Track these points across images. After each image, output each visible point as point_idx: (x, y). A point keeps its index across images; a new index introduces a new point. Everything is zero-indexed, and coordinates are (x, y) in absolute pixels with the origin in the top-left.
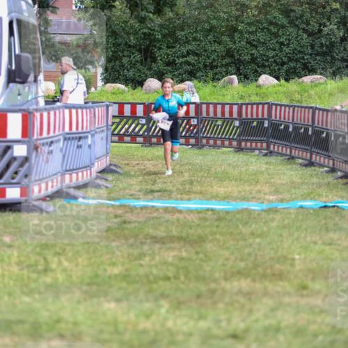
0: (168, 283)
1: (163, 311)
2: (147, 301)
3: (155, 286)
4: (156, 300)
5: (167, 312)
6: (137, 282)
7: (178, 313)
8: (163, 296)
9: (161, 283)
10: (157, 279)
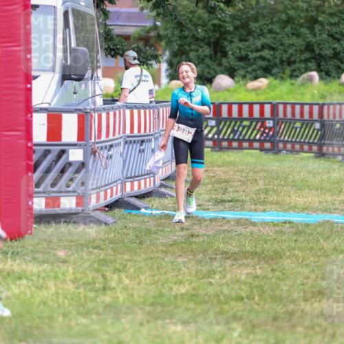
0: (240, 304)
1: (235, 334)
2: (218, 323)
3: (226, 307)
4: (227, 323)
5: (240, 336)
6: (207, 303)
7: (251, 337)
8: (236, 318)
9: (233, 303)
10: (228, 299)
